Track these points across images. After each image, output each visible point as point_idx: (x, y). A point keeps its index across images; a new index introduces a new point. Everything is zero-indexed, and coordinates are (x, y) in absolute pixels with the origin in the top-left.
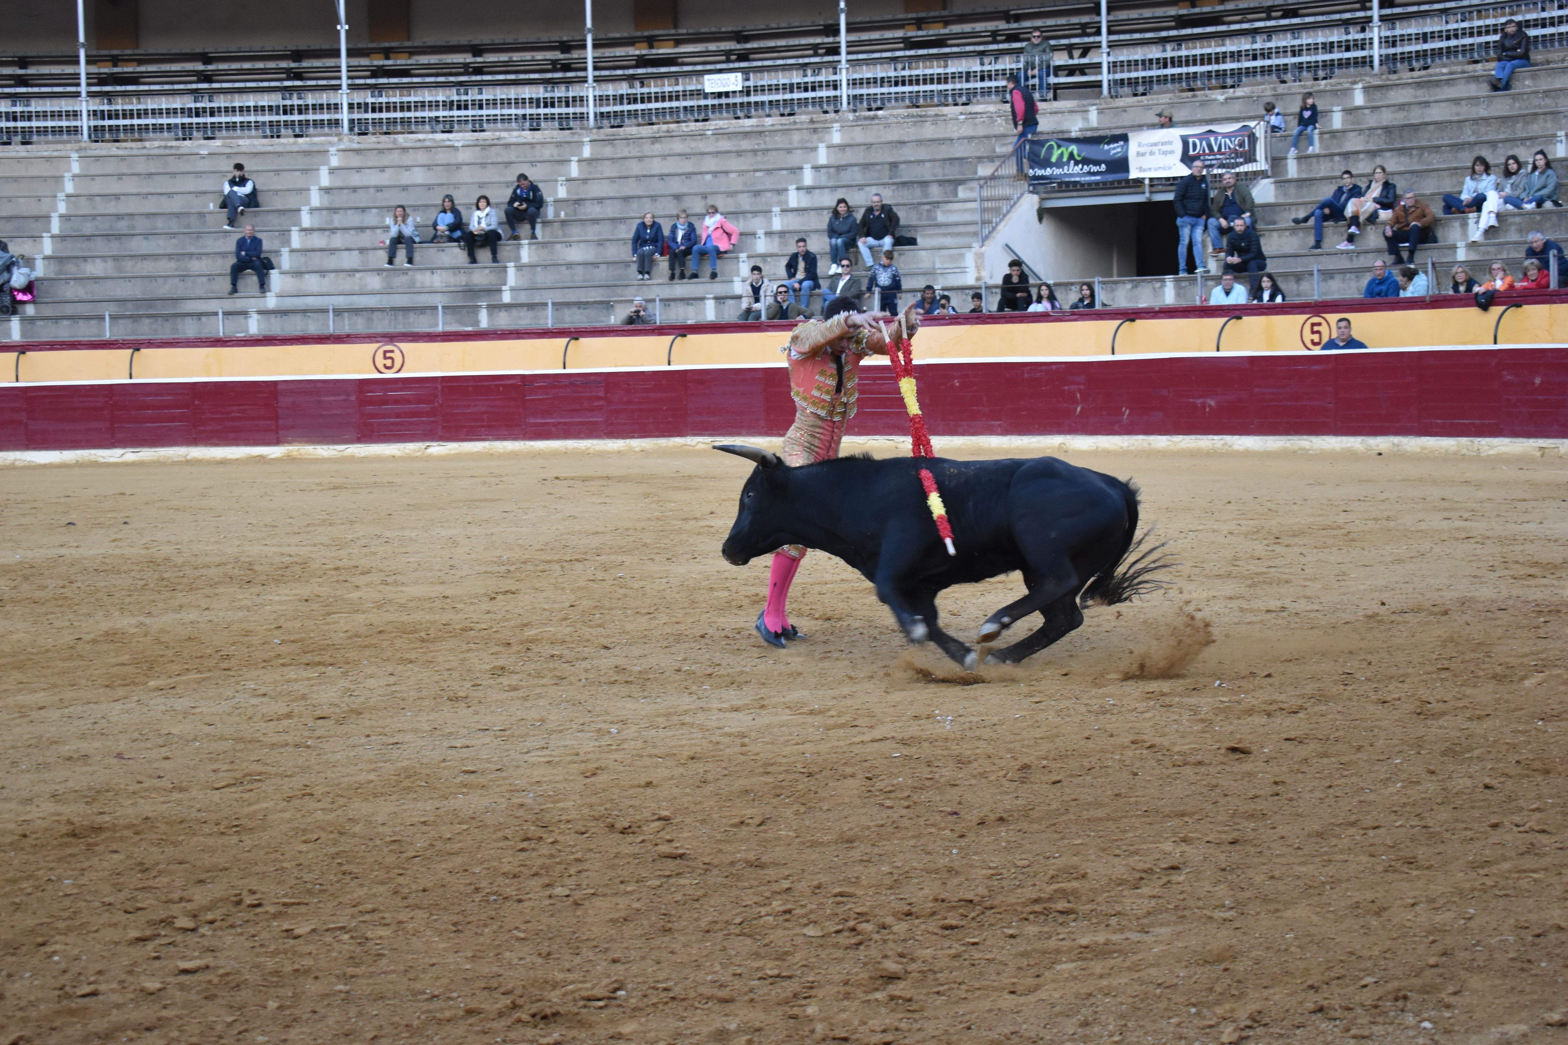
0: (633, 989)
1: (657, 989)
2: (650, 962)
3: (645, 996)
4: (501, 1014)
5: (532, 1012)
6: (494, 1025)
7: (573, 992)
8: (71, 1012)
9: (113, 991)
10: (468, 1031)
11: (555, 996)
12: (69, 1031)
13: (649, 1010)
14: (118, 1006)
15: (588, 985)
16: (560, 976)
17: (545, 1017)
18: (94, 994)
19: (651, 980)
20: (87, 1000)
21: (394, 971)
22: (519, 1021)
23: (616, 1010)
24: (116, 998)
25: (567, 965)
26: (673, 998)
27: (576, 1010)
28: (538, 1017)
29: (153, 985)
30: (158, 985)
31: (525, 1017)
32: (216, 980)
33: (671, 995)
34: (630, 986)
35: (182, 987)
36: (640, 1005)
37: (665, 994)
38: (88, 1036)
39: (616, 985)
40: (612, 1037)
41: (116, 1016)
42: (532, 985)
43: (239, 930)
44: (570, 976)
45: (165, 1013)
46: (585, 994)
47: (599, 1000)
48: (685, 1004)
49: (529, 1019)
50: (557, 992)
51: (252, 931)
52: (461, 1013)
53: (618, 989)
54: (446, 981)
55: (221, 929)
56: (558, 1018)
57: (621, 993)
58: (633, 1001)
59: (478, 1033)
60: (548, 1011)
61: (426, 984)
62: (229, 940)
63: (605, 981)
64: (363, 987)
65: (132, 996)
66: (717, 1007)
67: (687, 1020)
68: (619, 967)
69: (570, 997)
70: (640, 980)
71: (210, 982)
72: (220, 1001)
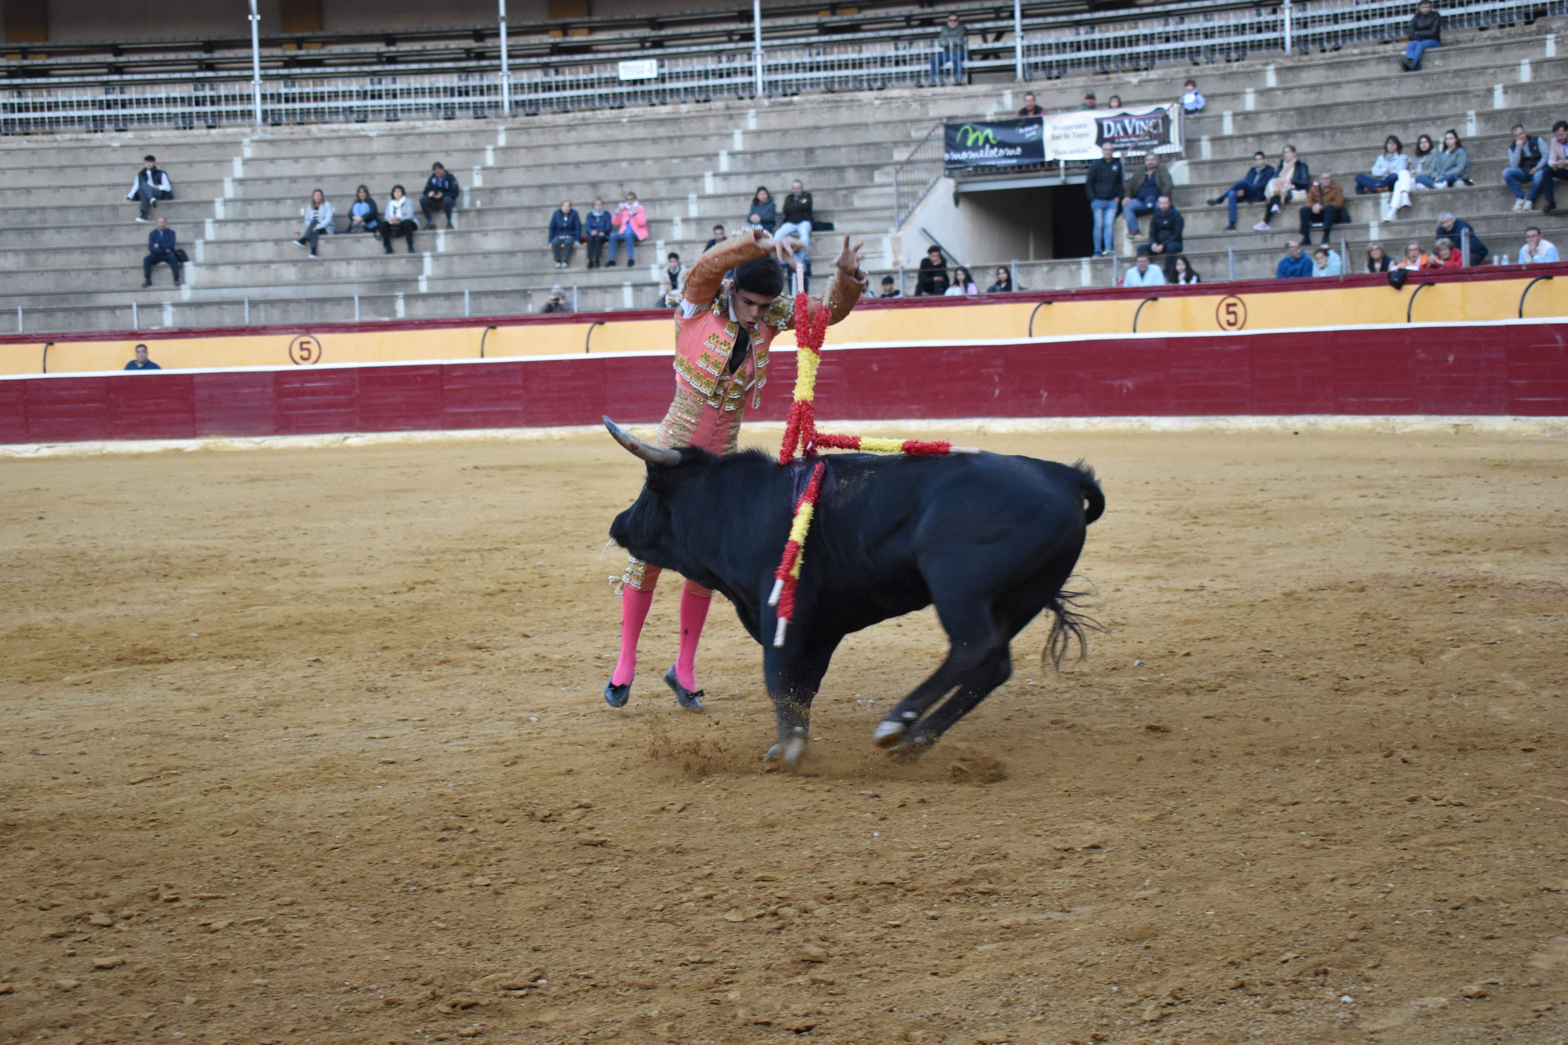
0: (554, 978)
1: (578, 977)
2: (571, 950)
3: (566, 984)
4: (420, 1005)
5: (452, 1002)
6: (412, 1016)
7: (493, 982)
9: (28, 988)
10: (387, 1023)
11: (474, 986)
13: (571, 998)
14: (33, 1004)
15: (509, 974)
16: (480, 966)
17: (464, 1008)
18: (8, 992)
19: (572, 968)
21: (312, 964)
22: (439, 1012)
23: (537, 999)
24: (31, 996)
25: (487, 955)
26: (594, 986)
27: (497, 1000)
28: (458, 1008)
29: (68, 982)
30: (74, 982)
31: (445, 1008)
32: (132, 976)
33: (592, 982)
34: (551, 974)
35: (98, 984)
36: (561, 993)
37: (586, 982)
39: (536, 974)
40: (532, 1026)
41: (31, 1014)
42: (453, 975)
43: (156, 925)
44: (491, 966)
45: (80, 1010)
46: (506, 983)
47: (520, 989)
48: (606, 991)
49: (449, 1010)
50: (478, 982)
51: (169, 926)
52: (381, 1005)
53: (539, 978)
54: (365, 972)
55: (137, 924)
56: (478, 1008)
57: (542, 982)
58: (554, 989)
59: (397, 1024)
60: (468, 1001)
61: (345, 976)
62: (146, 935)
63: (526, 970)
64: (280, 980)
65: (47, 993)
66: (638, 994)
67: (609, 1008)
68: (540, 955)
69: (491, 987)
70: (561, 968)
71: (126, 978)
72: (134, 997)
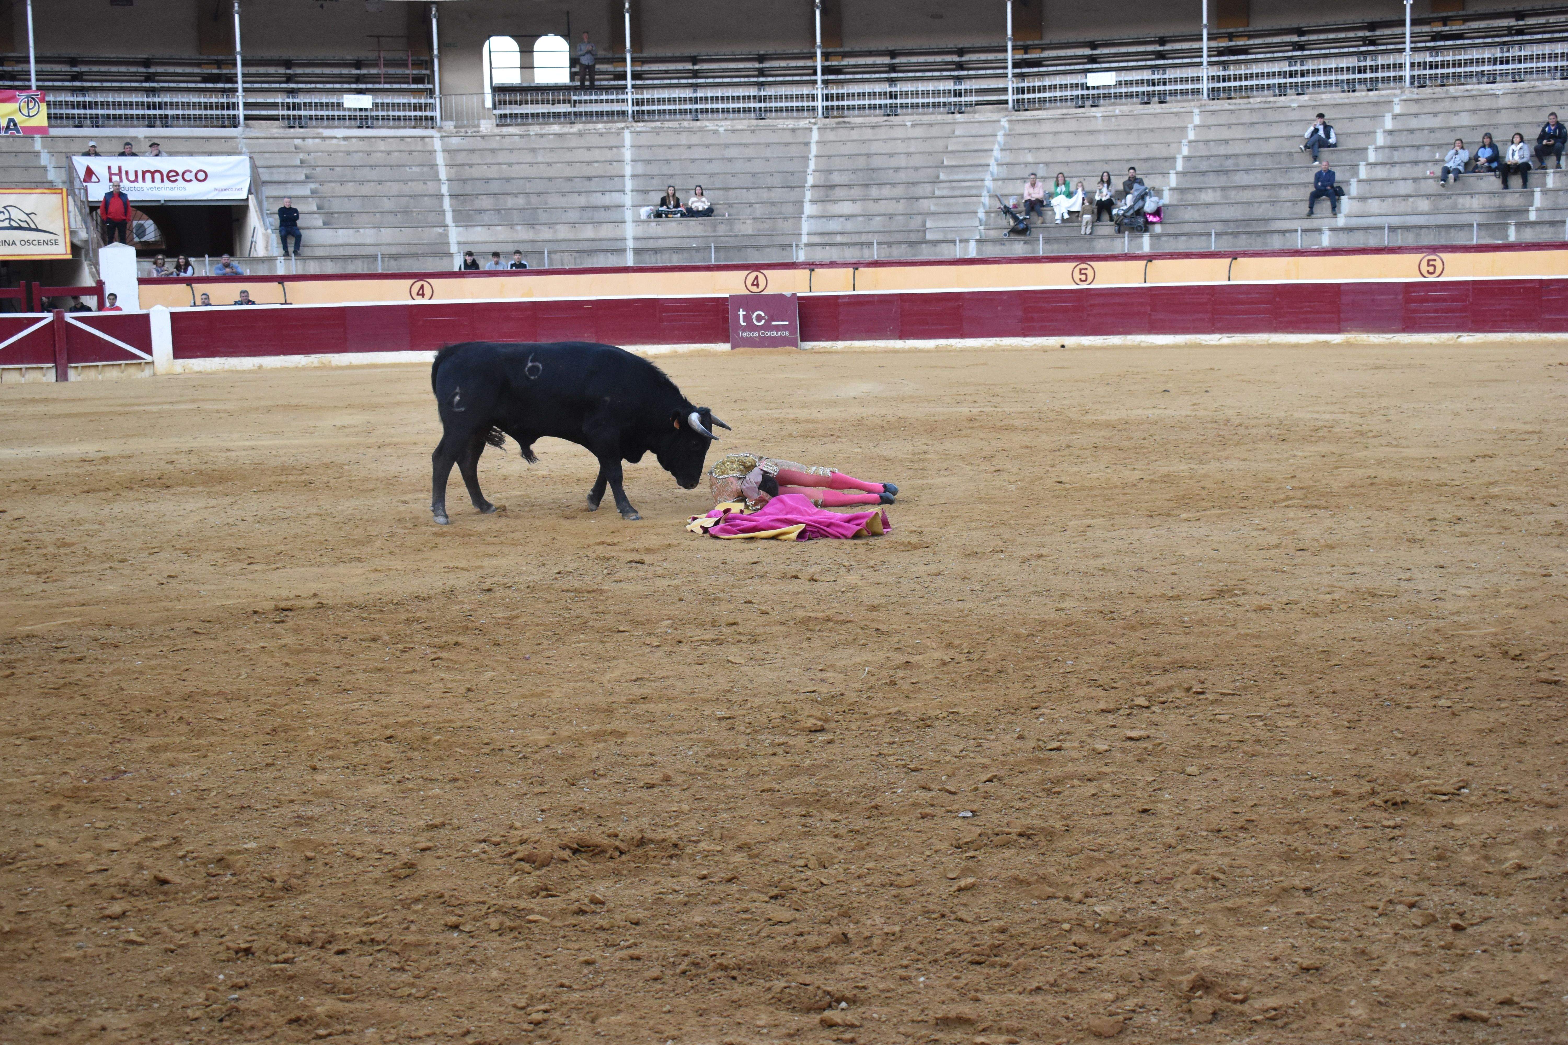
0: (1476, 788)
1: (1496, 791)
2: (1499, 768)
3: (1484, 795)
4: (1361, 798)
5: (1387, 797)
6: (1351, 806)
7: (1426, 786)
8: (1040, 761)
9: (1073, 748)
10: (1330, 808)
11: (1409, 788)
12: (1032, 775)
13: (1484, 807)
14: (1073, 760)
15: (1441, 782)
16: (1420, 771)
17: (1395, 804)
18: (1059, 749)
19: (1494, 783)
20: (1053, 753)
21: (1288, 755)
22: (1373, 804)
23: (1456, 804)
24: (1074, 754)
25: (1428, 763)
26: (1507, 800)
27: (1422, 801)
28: (1389, 804)
29: (1101, 746)
30: (1106, 747)
31: (1378, 801)
32: (1150, 747)
33: (1507, 796)
34: (1474, 786)
35: (1123, 750)
36: (1478, 802)
37: (1501, 796)
38: (1043, 780)
39: (1461, 784)
40: (1444, 826)
41: (1070, 768)
42: (1394, 777)
43: (1182, 711)
44: (1428, 773)
45: (1106, 769)
46: (1433, 788)
47: (1444, 794)
48: (1516, 805)
49: (1382, 804)
50: (1414, 785)
51: (1191, 712)
52: (1330, 793)
53: (1463, 787)
54: (1326, 766)
55: (1169, 708)
56: (1406, 806)
57: (1466, 791)
58: (1473, 798)
59: (1336, 811)
60: (1398, 799)
61: (1311, 767)
62: (1172, 717)
63: (1455, 779)
64: (1260, 763)
65: (1085, 753)
66: (1542, 812)
67: (1513, 819)
68: (1472, 769)
69: (1421, 790)
70: (1484, 782)
71: (1145, 748)
72: (1148, 764)
